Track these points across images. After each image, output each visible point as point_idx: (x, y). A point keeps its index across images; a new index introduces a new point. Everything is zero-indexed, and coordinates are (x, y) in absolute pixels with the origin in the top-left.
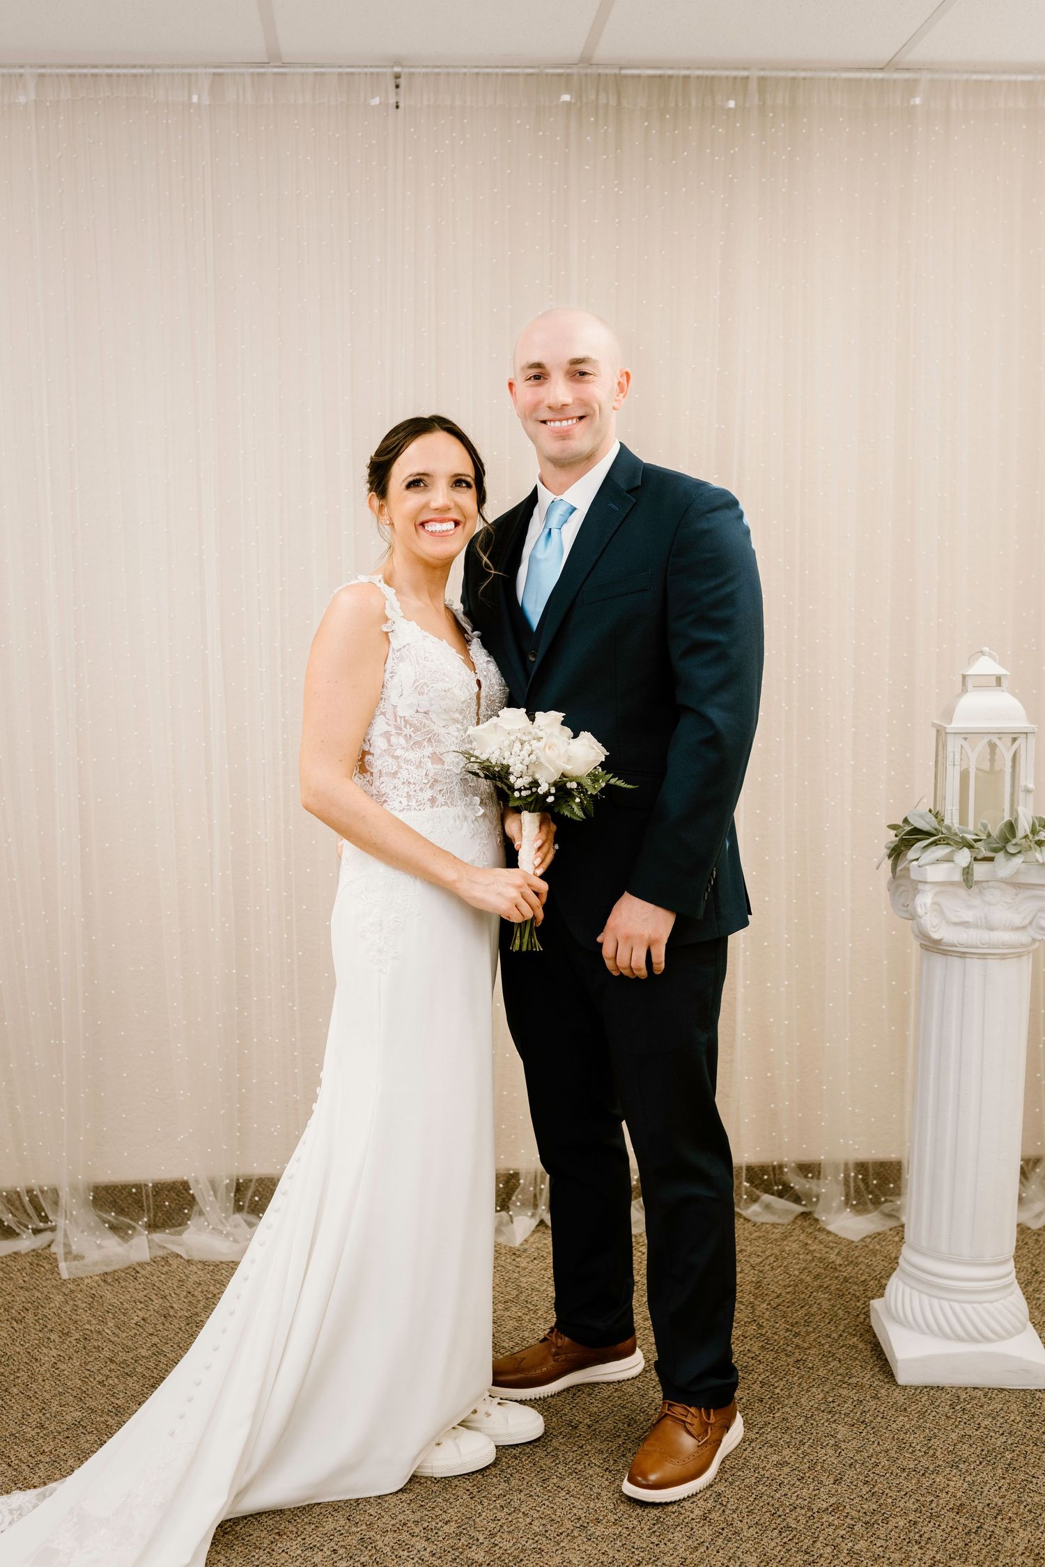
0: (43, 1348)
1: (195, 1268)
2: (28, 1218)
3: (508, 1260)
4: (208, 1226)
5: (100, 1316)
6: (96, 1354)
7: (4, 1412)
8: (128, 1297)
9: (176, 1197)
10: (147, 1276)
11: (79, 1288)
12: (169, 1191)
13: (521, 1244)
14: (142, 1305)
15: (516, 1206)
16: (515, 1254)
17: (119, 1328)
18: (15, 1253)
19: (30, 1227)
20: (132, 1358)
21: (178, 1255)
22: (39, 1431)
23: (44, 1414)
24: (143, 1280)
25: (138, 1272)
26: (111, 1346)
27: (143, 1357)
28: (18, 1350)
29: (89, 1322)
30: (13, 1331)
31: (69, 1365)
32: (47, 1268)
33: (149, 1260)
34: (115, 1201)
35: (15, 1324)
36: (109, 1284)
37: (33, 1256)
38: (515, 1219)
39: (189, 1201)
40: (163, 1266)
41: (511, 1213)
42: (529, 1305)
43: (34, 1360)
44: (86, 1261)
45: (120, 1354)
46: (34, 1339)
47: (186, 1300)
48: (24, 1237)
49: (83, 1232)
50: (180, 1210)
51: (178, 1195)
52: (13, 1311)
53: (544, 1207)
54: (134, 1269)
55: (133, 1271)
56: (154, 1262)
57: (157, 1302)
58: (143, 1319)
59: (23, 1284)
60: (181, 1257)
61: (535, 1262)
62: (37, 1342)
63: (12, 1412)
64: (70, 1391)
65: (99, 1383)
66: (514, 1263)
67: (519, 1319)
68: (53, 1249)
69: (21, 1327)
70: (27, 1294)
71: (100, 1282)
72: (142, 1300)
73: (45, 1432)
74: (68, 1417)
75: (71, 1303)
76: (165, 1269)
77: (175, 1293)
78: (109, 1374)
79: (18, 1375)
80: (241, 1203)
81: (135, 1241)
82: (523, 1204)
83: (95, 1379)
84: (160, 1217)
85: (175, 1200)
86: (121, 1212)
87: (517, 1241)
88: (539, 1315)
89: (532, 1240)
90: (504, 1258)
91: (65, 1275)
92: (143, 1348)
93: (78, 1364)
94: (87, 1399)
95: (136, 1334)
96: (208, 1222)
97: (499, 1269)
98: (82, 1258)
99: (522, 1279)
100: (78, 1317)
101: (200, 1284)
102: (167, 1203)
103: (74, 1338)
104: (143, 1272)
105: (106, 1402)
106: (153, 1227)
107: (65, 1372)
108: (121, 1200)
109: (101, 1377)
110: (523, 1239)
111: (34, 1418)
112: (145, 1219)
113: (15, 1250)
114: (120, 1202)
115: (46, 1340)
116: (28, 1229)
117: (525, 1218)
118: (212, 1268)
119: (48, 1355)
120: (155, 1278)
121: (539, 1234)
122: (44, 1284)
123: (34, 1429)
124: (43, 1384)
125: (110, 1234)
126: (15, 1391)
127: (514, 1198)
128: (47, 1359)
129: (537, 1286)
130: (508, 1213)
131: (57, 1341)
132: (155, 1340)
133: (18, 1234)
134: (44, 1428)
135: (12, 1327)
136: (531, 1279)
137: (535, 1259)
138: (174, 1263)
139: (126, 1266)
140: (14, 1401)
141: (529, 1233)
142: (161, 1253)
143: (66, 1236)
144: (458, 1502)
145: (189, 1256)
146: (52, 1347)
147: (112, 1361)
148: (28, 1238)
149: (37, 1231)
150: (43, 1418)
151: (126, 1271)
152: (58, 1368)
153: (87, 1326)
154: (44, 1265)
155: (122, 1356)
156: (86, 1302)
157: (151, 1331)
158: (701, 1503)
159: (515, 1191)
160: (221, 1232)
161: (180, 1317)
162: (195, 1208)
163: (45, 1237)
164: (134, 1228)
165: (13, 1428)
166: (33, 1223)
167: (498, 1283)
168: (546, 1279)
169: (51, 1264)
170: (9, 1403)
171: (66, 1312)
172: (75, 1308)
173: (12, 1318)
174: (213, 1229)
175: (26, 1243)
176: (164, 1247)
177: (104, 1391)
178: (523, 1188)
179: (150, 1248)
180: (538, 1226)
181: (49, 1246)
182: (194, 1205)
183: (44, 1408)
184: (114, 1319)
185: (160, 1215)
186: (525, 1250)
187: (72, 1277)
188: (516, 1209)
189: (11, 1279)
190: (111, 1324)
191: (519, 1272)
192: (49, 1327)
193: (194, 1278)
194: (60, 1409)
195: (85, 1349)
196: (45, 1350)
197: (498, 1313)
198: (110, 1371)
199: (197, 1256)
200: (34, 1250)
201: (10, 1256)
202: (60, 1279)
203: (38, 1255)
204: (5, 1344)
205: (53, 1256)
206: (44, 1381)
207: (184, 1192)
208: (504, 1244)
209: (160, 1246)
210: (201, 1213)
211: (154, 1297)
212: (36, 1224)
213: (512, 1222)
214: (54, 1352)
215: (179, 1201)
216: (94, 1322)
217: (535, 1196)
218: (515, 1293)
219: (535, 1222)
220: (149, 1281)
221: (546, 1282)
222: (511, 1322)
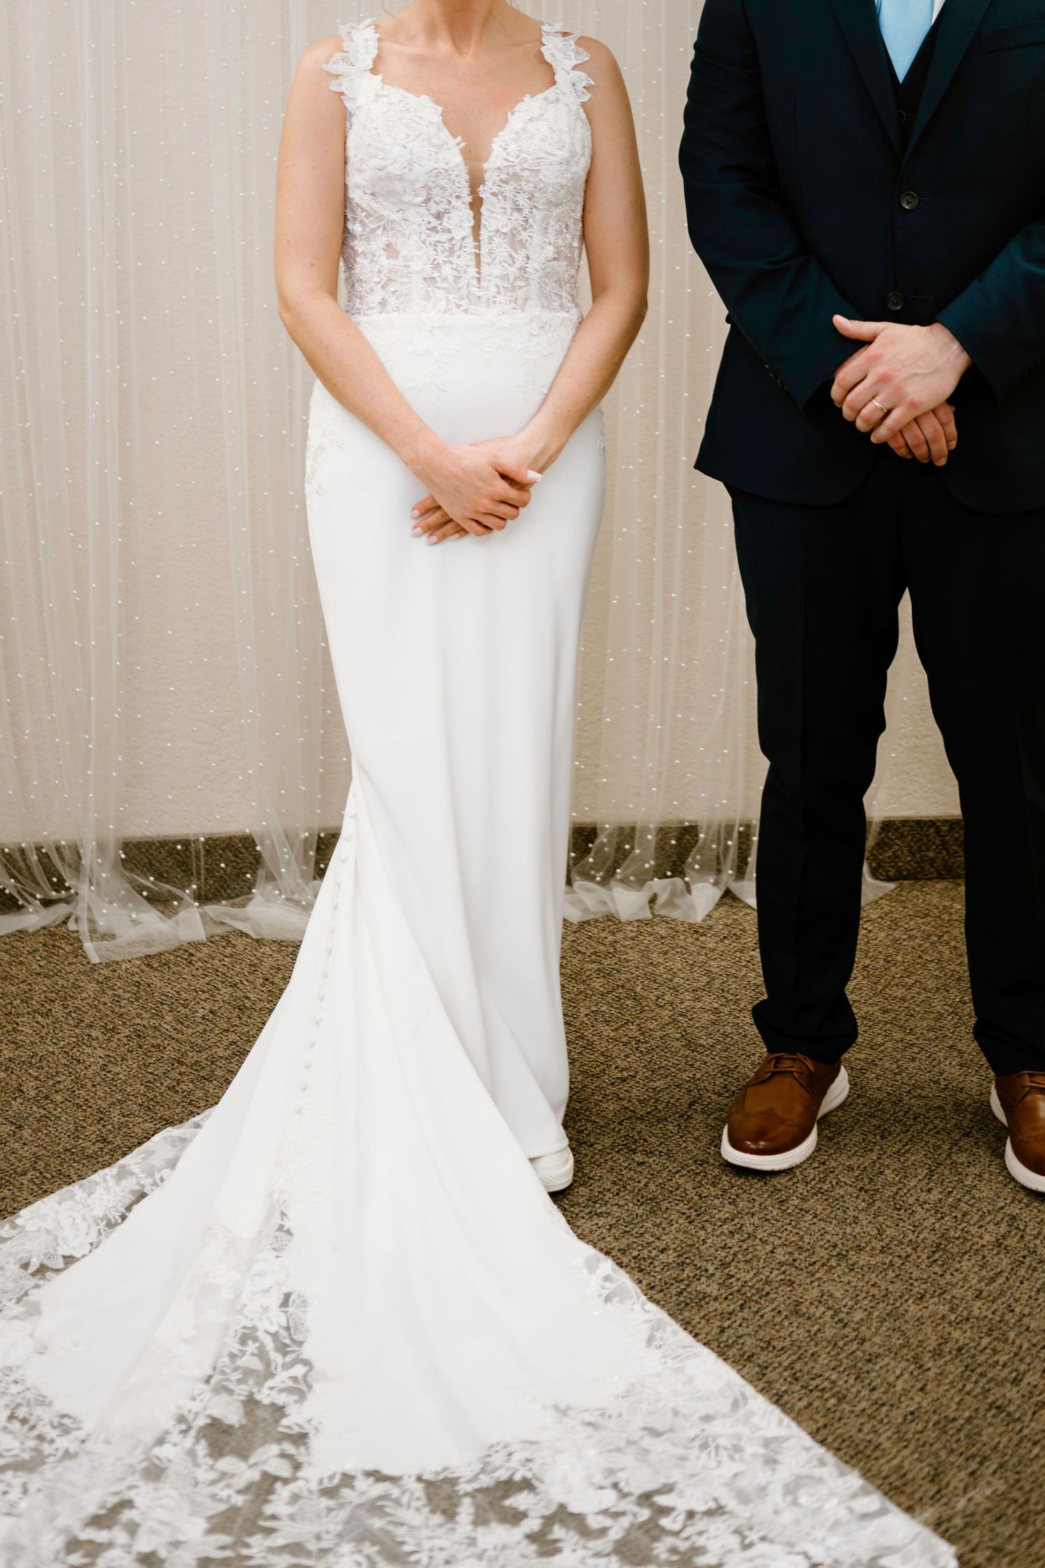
0: (84, 1047)
1: (268, 949)
2: (33, 885)
3: (690, 940)
4: (280, 895)
5: (152, 1008)
6: (158, 1055)
7: (50, 1123)
8: (185, 985)
9: (233, 859)
10: (206, 959)
11: (116, 974)
12: (223, 850)
13: (704, 920)
14: (207, 995)
15: (693, 869)
16: (696, 932)
17: (182, 1023)
18: (20, 931)
19: (38, 896)
20: (206, 1059)
21: (241, 932)
22: (102, 1145)
23: (104, 1126)
24: (200, 964)
25: (192, 955)
26: (176, 1045)
27: (221, 1057)
28: (51, 1050)
29: (139, 1015)
30: (40, 1027)
31: (124, 1067)
32: (67, 949)
33: (205, 940)
34: (150, 863)
35: (39, 1019)
36: (156, 969)
37: (45, 935)
38: (693, 887)
39: (251, 863)
40: (224, 947)
41: (687, 879)
42: (726, 994)
43: (75, 1062)
44: (118, 941)
45: (190, 1054)
46: (70, 1036)
47: (264, 989)
48: (31, 910)
49: (111, 902)
50: (238, 876)
51: (235, 856)
52: (34, 1002)
53: (730, 872)
54: (186, 951)
55: (186, 953)
56: (212, 942)
57: (226, 992)
58: (211, 1012)
59: (39, 970)
60: (247, 936)
61: (726, 941)
62: (74, 1040)
63: (60, 1123)
64: (131, 1098)
65: (169, 1089)
66: (698, 943)
67: (716, 1011)
68: (72, 926)
69: (49, 1022)
70: (47, 982)
71: (143, 967)
72: (205, 989)
73: (110, 1147)
74: (137, 1130)
75: (110, 993)
76: (229, 951)
77: (247, 981)
78: (179, 1077)
79: (59, 1079)
80: (322, 866)
81: (182, 915)
82: (702, 867)
83: (162, 1084)
84: (211, 885)
85: (232, 862)
86: (160, 877)
87: (699, 916)
88: (742, 1006)
89: (716, 915)
90: (682, 937)
91: (95, 959)
92: (218, 1047)
93: (135, 1066)
94: (157, 1107)
95: (205, 1030)
96: (280, 890)
97: (679, 950)
98: (113, 936)
99: (713, 963)
100: (122, 1010)
101: (279, 969)
102: (223, 865)
103: (122, 1035)
104: (199, 955)
105: (183, 1112)
106: (203, 898)
107: (120, 1076)
108: (158, 861)
109: (169, 1081)
110: (706, 913)
111: (92, 1130)
112: (194, 887)
113: (19, 928)
114: (158, 865)
115: (86, 1038)
116: (35, 898)
117: (706, 884)
118: (290, 949)
119: (94, 1056)
120: (216, 961)
121: (726, 908)
122: (69, 970)
123: (94, 1144)
124: (94, 1090)
125: (147, 905)
126: (59, 1098)
127: (690, 860)
128: (92, 1060)
129: (734, 972)
130: (683, 879)
131: (101, 1039)
132: (232, 1037)
133: (23, 906)
134: (108, 1143)
135: (37, 1022)
136: (723, 963)
137: (725, 938)
138: (240, 943)
139: (173, 948)
140: (59, 1110)
141: (712, 906)
142: (219, 930)
143: (90, 909)
144: (673, 1227)
145: (258, 934)
146: (96, 1045)
147: (179, 1062)
148: (36, 911)
149: (47, 903)
150: (104, 1130)
151: (176, 953)
152: (109, 1072)
153: (138, 1021)
154: (63, 946)
155: (192, 1057)
156: (129, 992)
157: (225, 1026)
158: (991, 1227)
159: (691, 851)
160: (298, 903)
161: (260, 1009)
162: (261, 872)
163: (60, 910)
164: (180, 899)
165: (66, 1142)
166: (42, 891)
167: (680, 967)
168: (744, 963)
169: (71, 944)
170: (55, 1113)
171: (105, 1004)
172: (117, 999)
173: (34, 1011)
174: (288, 899)
175: (33, 919)
176: (223, 924)
177: (178, 1098)
178: (702, 848)
179: (204, 924)
180: (723, 897)
181: (65, 922)
182: (257, 869)
183: (102, 1119)
184: (171, 1011)
185: (211, 882)
186: (710, 928)
187: (104, 961)
188: (693, 873)
189: (21, 963)
190: (169, 1018)
191: (706, 954)
192: (87, 1021)
193: (268, 962)
194: (123, 1120)
195: (141, 1047)
196: (88, 1050)
197: (687, 1003)
198: (180, 1074)
199: (267, 934)
200: (44, 928)
201: (13, 935)
202: (88, 963)
203: (52, 934)
204: (31, 1042)
205: (75, 935)
206: (94, 1086)
207: (244, 851)
208: (681, 919)
209: (215, 923)
210: (271, 878)
211: (220, 985)
212: (46, 894)
213: (689, 892)
214: (100, 1052)
215: (237, 863)
216: (145, 1015)
217: (718, 858)
218: (705, 979)
219: (717, 893)
220: (209, 965)
221: (745, 966)
222: (706, 1015)
